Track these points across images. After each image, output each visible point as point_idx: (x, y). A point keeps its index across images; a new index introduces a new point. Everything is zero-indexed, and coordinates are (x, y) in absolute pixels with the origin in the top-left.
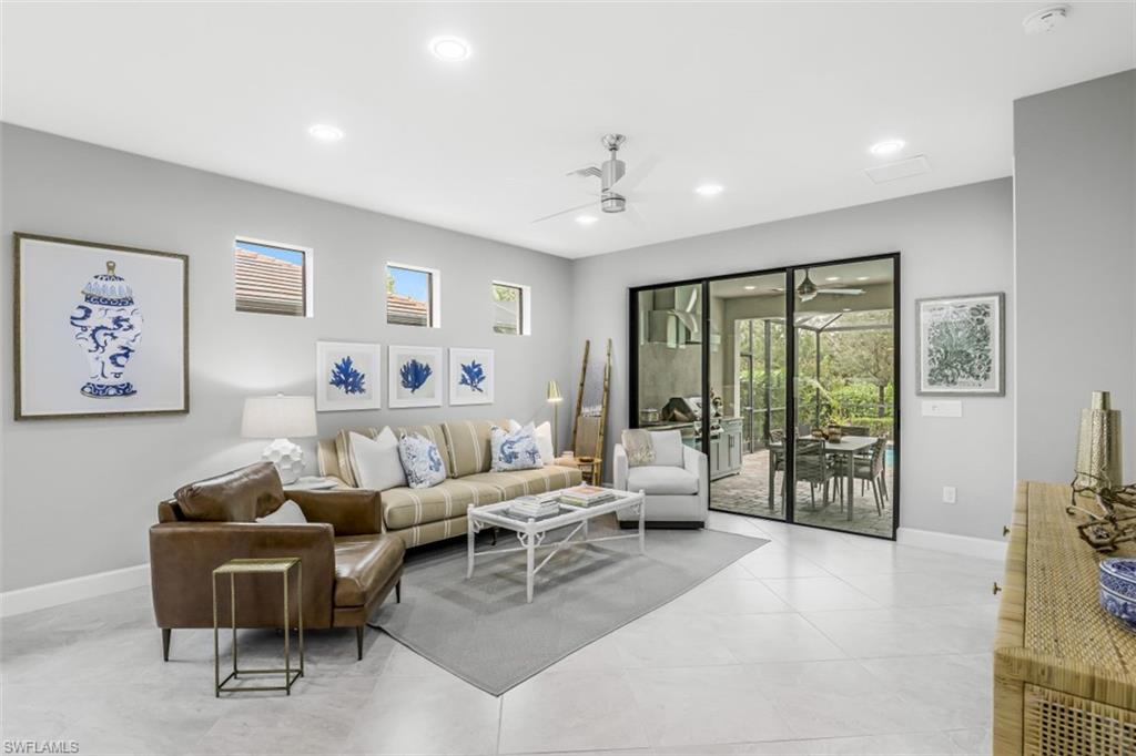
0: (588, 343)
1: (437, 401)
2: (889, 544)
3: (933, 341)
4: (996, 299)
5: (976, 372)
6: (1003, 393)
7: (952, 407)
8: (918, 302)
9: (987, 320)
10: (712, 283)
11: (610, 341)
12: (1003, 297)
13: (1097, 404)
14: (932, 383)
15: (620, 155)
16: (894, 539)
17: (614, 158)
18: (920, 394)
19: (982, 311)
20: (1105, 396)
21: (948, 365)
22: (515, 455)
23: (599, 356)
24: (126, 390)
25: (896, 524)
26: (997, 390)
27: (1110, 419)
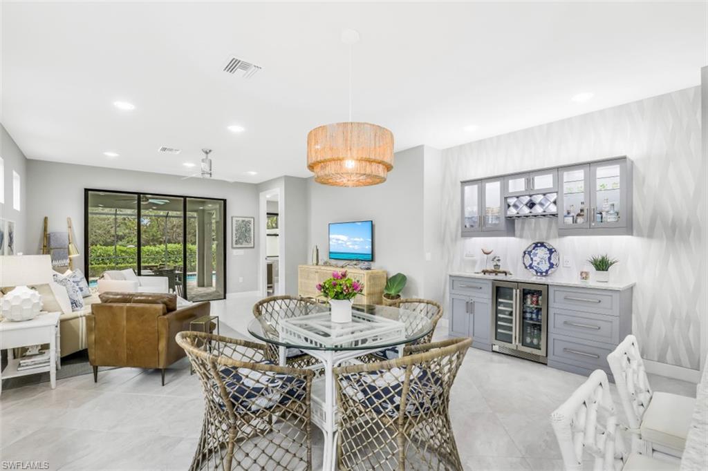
0: (46, 219)
3: (237, 231)
4: (252, 219)
5: (247, 240)
7: (243, 250)
8: (232, 217)
9: (250, 225)
14: (236, 244)
16: (225, 298)
18: (233, 248)
19: (249, 222)
21: (241, 239)
26: (252, 246)
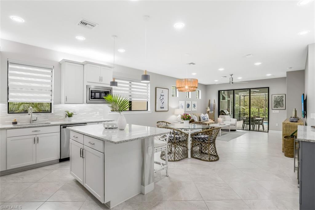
0: (210, 100)
1: (190, 110)
2: (267, 133)
3: (274, 101)
4: (284, 95)
5: (281, 106)
6: (285, 109)
7: (278, 111)
8: (272, 95)
9: (283, 98)
10: (235, 91)
11: (214, 100)
12: (285, 95)
13: (294, 109)
14: (274, 108)
15: (232, 76)
16: (268, 132)
17: (231, 77)
18: (272, 109)
19: (282, 97)
20: (295, 109)
21: (277, 105)
22: (205, 119)
23: (212, 102)
24: (163, 108)
25: (268, 130)
26: (284, 109)
27: (296, 111)
